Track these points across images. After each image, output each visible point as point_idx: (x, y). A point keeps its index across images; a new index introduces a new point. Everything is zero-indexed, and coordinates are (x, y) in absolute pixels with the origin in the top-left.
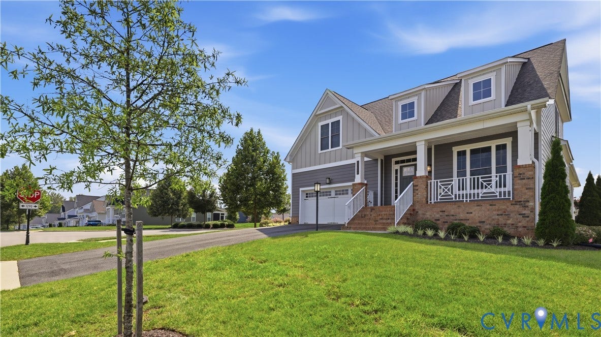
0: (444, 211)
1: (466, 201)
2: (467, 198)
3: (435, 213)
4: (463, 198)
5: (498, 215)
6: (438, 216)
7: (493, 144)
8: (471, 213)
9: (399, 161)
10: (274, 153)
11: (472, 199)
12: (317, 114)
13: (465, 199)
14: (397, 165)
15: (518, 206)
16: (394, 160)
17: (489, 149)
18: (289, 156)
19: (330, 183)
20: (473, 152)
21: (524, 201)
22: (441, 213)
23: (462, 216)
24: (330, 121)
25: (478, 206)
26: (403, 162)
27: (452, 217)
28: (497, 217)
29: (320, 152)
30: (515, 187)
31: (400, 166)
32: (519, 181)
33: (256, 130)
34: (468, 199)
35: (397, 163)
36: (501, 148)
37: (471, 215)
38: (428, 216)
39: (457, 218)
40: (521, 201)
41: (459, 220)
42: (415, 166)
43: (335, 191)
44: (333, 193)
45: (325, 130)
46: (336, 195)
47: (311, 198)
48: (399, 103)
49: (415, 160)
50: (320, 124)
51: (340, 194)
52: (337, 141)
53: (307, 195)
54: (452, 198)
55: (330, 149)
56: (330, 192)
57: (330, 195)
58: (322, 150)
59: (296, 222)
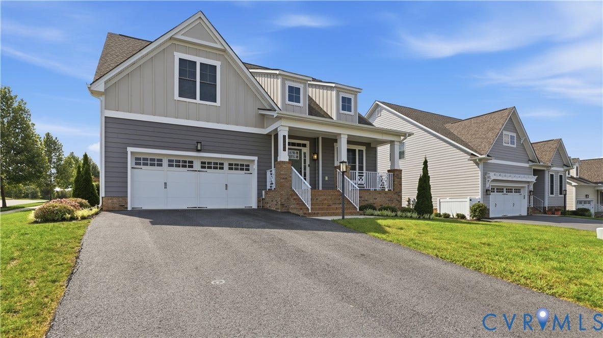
0: (362, 197)
1: (372, 190)
7: (357, 148)
11: (375, 188)
12: (176, 37)
17: (355, 151)
19: (199, 151)
23: (371, 201)
24: (199, 60)
25: (379, 194)
27: (366, 202)
28: (388, 202)
29: (176, 97)
30: (395, 183)
36: (361, 152)
39: (369, 202)
42: (300, 150)
43: (202, 163)
44: (197, 165)
45: (186, 67)
46: (202, 167)
47: (149, 167)
48: (286, 82)
49: (299, 145)
50: (178, 55)
51: (210, 168)
52: (209, 94)
53: (140, 161)
54: (364, 187)
55: (198, 100)
56: (192, 162)
57: (192, 167)
58: (180, 95)
59: (117, 206)
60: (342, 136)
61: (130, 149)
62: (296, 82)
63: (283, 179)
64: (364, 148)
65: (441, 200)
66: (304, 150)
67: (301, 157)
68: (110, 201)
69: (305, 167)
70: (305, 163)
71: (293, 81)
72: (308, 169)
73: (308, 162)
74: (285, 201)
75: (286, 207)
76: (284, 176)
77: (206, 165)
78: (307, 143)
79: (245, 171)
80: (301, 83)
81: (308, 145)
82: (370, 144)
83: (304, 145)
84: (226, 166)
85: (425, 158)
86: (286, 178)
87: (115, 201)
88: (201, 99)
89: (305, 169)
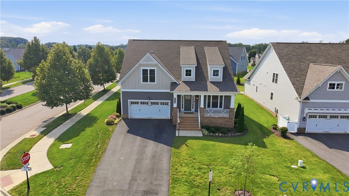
0: (210, 120)
1: (217, 117)
3: (207, 121)
8: (218, 121)
12: (141, 63)
24: (149, 68)
25: (220, 119)
28: (225, 122)
38: (204, 121)
40: (231, 118)
42: (191, 96)
45: (145, 72)
46: (151, 104)
47: (135, 105)
48: (185, 69)
50: (142, 68)
51: (154, 104)
52: (153, 80)
53: (132, 103)
54: (212, 116)
56: (148, 103)
57: (148, 104)
58: (143, 82)
59: (126, 117)
61: (129, 100)
65: (280, 117)
66: (193, 95)
67: (191, 99)
69: (193, 102)
71: (188, 68)
72: (194, 103)
73: (194, 100)
77: (152, 103)
79: (167, 105)
80: (191, 67)
84: (160, 104)
87: (125, 115)
88: (150, 82)
89: (193, 103)
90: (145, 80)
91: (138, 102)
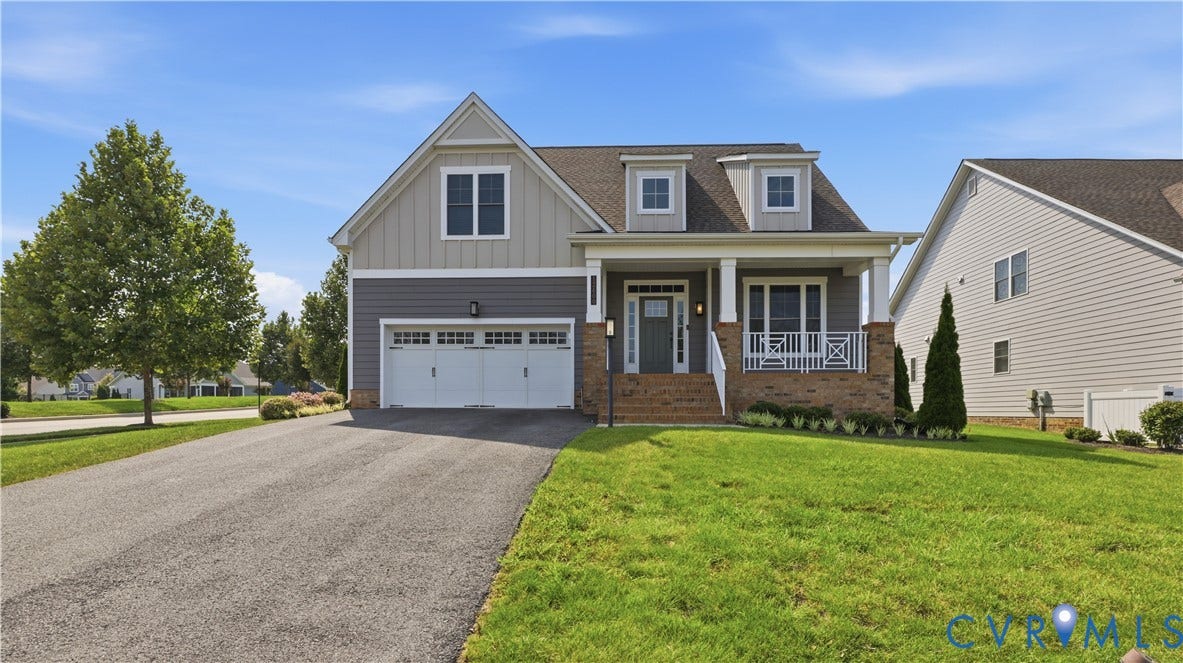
0: (772, 387)
1: (805, 371)
2: (805, 366)
3: (757, 391)
4: (799, 366)
5: (851, 395)
6: (762, 394)
7: (803, 282)
8: (814, 391)
9: (637, 287)
10: (212, 212)
11: (813, 368)
12: (440, 143)
13: (802, 369)
14: (634, 294)
15: (876, 382)
16: (628, 283)
17: (797, 289)
18: (345, 232)
19: (476, 316)
20: (773, 289)
21: (883, 376)
22: (766, 391)
23: (800, 395)
24: (476, 171)
25: (823, 380)
26: (644, 289)
27: (785, 398)
28: (849, 398)
29: (444, 236)
30: (873, 354)
31: (640, 298)
32: (878, 346)
33: (145, 131)
34: (807, 369)
35: (633, 289)
36: (813, 290)
37: (813, 394)
38: (744, 395)
39: (793, 398)
40: (879, 376)
41: (796, 402)
42: (670, 300)
43: (487, 335)
44: (479, 339)
45: (458, 185)
46: (487, 342)
47: (411, 346)
48: (639, 173)
49: (668, 289)
50: (446, 171)
51: (498, 342)
52: (492, 222)
53: (401, 337)
54: (783, 366)
55: (476, 236)
56: (471, 333)
57: (471, 341)
58: (450, 233)
59: (367, 402)
60: (723, 263)
61: (383, 322)
62: (658, 168)
63: (589, 355)
64: (822, 282)
65: (1093, 396)
66: (678, 297)
67: (671, 313)
68: (360, 396)
69: (680, 331)
70: (681, 322)
71: (653, 168)
72: (686, 334)
73: (686, 322)
74: (592, 395)
75: (595, 405)
76: (590, 351)
77: (495, 338)
78: (685, 283)
79: (558, 345)
80: (669, 168)
81: (687, 289)
82: (839, 270)
83: (680, 289)
84: (526, 338)
85: (946, 291)
86: (595, 354)
87: (366, 395)
88: (480, 233)
89: (680, 334)
90: (458, 223)
91: (427, 335)
